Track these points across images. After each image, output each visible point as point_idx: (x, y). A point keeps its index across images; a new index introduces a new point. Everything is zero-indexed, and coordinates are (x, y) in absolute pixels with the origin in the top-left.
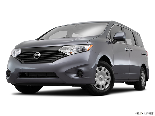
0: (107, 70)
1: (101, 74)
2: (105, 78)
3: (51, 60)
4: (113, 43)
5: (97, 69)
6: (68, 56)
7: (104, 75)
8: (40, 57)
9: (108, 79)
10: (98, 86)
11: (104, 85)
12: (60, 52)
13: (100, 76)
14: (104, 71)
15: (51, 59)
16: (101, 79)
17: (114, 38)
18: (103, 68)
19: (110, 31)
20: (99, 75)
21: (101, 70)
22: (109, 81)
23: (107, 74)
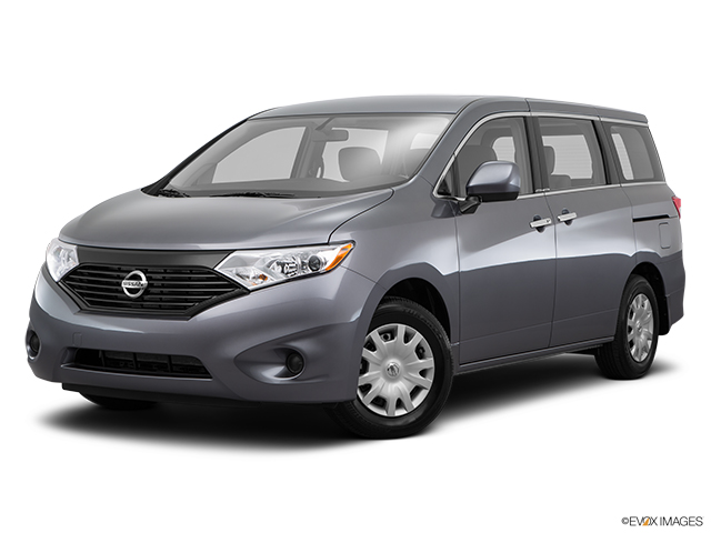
0: (418, 338)
1: (395, 353)
2: (409, 369)
3: (185, 307)
4: (463, 213)
5: (375, 335)
6: (249, 292)
7: (404, 357)
8: (146, 292)
9: (423, 373)
10: (380, 402)
11: (406, 399)
12: (221, 277)
13: (391, 362)
14: (406, 341)
15: (186, 300)
16: (392, 374)
17: (467, 189)
18: (402, 329)
19: (453, 159)
20: (385, 357)
21: (392, 338)
22: (428, 381)
23: (420, 352)
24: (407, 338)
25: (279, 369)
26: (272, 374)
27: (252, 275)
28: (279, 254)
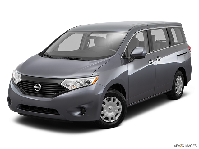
0: (117, 100)
1: (111, 105)
2: (115, 109)
4: (130, 62)
5: (105, 100)
6: (70, 91)
7: (113, 106)
9: (119, 110)
10: (107, 118)
11: (114, 117)
12: (62, 86)
13: (110, 107)
14: (114, 101)
17: (131, 55)
18: (113, 98)
19: (127, 46)
20: (108, 106)
21: (110, 101)
22: (120, 112)
23: (118, 104)
24: (114, 100)
25: (79, 112)
26: (77, 114)
27: (71, 85)
28: (78, 80)
